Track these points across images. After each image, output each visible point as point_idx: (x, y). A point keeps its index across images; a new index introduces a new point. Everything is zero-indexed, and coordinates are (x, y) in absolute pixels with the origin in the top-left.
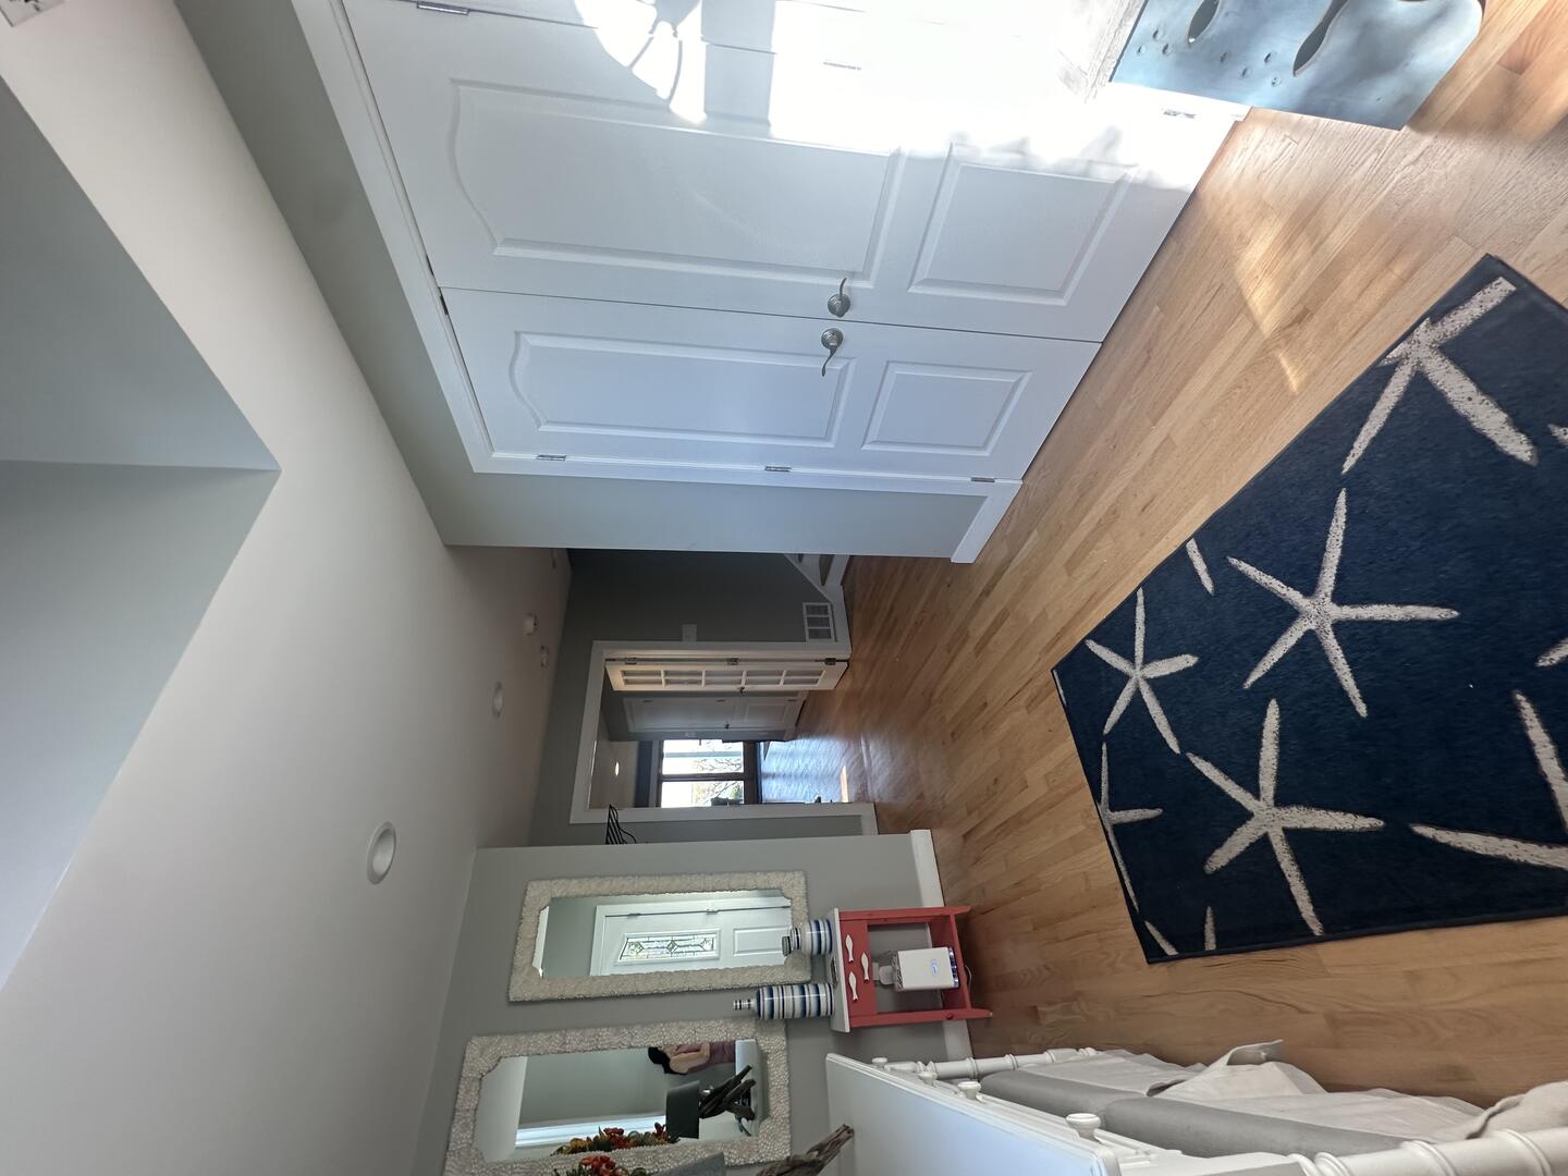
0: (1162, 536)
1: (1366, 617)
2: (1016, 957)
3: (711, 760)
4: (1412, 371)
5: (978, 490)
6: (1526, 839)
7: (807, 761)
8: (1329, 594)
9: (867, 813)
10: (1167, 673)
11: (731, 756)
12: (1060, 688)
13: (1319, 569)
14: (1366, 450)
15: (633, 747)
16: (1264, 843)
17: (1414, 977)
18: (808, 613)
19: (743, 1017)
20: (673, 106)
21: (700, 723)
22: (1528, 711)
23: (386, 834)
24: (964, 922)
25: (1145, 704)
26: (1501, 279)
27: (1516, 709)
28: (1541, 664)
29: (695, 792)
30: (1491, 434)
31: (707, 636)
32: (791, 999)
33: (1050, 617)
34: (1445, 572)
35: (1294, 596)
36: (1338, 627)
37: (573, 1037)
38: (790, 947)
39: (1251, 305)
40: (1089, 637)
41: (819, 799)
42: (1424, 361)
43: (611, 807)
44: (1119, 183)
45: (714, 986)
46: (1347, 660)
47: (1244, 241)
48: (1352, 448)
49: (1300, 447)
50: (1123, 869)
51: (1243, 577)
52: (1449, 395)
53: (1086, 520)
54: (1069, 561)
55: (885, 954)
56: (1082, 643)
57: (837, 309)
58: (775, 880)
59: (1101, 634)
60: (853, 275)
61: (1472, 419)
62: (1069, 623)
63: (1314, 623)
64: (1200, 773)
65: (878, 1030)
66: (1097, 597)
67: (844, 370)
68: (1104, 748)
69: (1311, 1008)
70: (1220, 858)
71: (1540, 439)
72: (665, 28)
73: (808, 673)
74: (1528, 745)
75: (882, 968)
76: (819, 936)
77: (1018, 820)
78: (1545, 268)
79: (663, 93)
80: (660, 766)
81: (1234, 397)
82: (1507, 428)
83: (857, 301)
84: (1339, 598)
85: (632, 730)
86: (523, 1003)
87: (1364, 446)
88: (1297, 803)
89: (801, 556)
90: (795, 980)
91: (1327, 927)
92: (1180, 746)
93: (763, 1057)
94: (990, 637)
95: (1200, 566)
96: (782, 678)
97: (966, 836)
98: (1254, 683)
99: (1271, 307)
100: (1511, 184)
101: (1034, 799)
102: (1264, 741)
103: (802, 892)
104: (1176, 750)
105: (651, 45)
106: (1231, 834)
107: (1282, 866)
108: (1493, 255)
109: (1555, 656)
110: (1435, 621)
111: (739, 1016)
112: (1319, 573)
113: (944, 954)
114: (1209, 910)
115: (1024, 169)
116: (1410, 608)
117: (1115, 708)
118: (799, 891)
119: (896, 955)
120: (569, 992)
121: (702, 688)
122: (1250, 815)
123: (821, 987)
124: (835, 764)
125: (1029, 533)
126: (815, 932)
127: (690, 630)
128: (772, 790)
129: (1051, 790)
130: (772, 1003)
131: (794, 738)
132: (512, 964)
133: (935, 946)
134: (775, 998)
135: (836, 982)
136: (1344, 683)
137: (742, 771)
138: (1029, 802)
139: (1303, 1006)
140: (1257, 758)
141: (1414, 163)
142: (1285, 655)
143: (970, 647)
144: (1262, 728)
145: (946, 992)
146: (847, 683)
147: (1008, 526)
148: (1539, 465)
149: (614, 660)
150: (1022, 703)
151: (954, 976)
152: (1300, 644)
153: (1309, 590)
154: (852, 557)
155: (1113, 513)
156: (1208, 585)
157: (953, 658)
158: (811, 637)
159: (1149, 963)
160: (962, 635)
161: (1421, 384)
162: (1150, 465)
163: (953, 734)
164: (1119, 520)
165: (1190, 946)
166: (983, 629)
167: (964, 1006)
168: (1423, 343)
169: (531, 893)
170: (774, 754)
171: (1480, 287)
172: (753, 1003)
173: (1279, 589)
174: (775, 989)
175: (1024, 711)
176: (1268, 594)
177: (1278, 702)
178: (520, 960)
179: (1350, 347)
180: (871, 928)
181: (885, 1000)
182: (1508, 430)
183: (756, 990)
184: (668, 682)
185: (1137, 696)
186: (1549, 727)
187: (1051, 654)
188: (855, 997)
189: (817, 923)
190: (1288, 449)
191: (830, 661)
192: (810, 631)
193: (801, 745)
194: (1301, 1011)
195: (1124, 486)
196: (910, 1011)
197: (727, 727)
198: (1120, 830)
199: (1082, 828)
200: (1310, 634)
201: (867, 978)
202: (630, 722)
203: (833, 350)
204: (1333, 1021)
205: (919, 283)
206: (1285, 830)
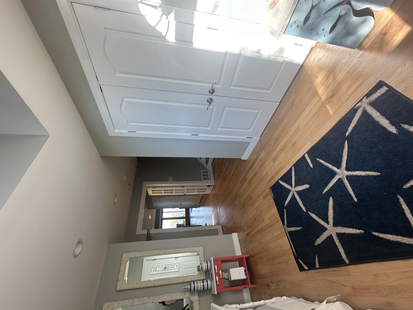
0: (298, 152)
1: (355, 174)
2: (262, 269)
3: (176, 213)
4: (363, 110)
5: (248, 140)
6: (404, 236)
7: (203, 213)
8: (344, 168)
9: (220, 228)
10: (301, 189)
11: (182, 212)
12: (272, 194)
13: (341, 161)
14: (352, 130)
15: (154, 211)
16: (331, 237)
17: (376, 276)
18: (203, 173)
19: (186, 291)
20: (167, 37)
21: (173, 204)
22: (402, 200)
23: (79, 242)
24: (248, 259)
25: (296, 198)
26: (384, 86)
27: (398, 200)
28: (404, 187)
29: (172, 222)
30: (385, 126)
31: (175, 180)
32: (200, 285)
33: (269, 174)
34: (376, 163)
35: (335, 169)
36: (348, 177)
37: (136, 301)
38: (199, 269)
39: (318, 93)
40: (279, 179)
41: (206, 224)
42: (366, 107)
43: (148, 230)
44: (284, 62)
45: (178, 282)
46: (350, 186)
47: (316, 77)
48: (348, 129)
49: (334, 129)
50: (292, 244)
51: (320, 163)
52: (373, 116)
53: (277, 148)
54: (273, 159)
55: (226, 269)
56: (278, 181)
57: (211, 92)
58: (195, 249)
59: (282, 179)
60: (215, 83)
61: (380, 122)
62: (274, 176)
63: (341, 176)
64: (312, 217)
65: (224, 292)
66: (281, 169)
67: (213, 108)
68: (285, 210)
69: (348, 285)
70: (319, 241)
71: (398, 127)
72: (164, 17)
73: (203, 189)
74: (402, 210)
75: (225, 274)
76: (208, 265)
77: (262, 230)
78: (396, 83)
79: (164, 34)
80: (162, 216)
81: (315, 116)
82: (389, 124)
83: (216, 90)
84: (347, 169)
85: (154, 206)
86: (121, 291)
87: (351, 129)
88: (340, 226)
89: (201, 158)
90: (201, 279)
91: (350, 261)
92: (306, 209)
93: (192, 302)
94: (252, 180)
95: (309, 161)
96: (196, 191)
97: (247, 235)
98: (325, 192)
99: (324, 93)
100: (385, 63)
101: (266, 224)
102: (329, 208)
103: (202, 253)
104: (305, 211)
105: (161, 21)
106: (321, 234)
107: (336, 243)
108: (382, 80)
109: (408, 185)
110: (374, 175)
111: (185, 291)
112: (341, 162)
113: (242, 269)
114: (316, 256)
115: (259, 57)
116: (367, 172)
117: (287, 199)
118: (201, 252)
119: (229, 270)
120: (135, 287)
121: (174, 194)
122: (326, 229)
123: (208, 281)
124: (211, 213)
125: (262, 152)
126: (206, 264)
127: (171, 178)
128: (193, 221)
129: (270, 222)
130: (194, 286)
131: (199, 207)
132: (118, 279)
133: (239, 267)
134: (195, 285)
135: (212, 279)
136: (350, 192)
137: (185, 216)
138: (265, 225)
139: (345, 284)
140: (328, 213)
141: (359, 57)
142: (333, 185)
143: (247, 182)
144: (329, 205)
145: (243, 280)
146: (214, 192)
147: (256, 149)
148: (399, 134)
149: (149, 187)
150: (262, 197)
151: (245, 275)
152: (337, 182)
153: (339, 167)
154: (214, 158)
155: (285, 146)
156: (311, 166)
157: (243, 185)
158: (204, 180)
159: (300, 271)
160: (245, 179)
161: (365, 113)
162: (294, 134)
163: (243, 206)
164: (286, 148)
165: (312, 267)
166: (251, 177)
167: (249, 284)
168: (365, 103)
169: (124, 257)
170: (194, 211)
171: (379, 88)
172: (189, 287)
173: (331, 167)
174: (195, 282)
175: (263, 199)
176: (328, 168)
177: (332, 198)
178: (120, 278)
179: (346, 103)
180: (222, 262)
181: (226, 284)
182: (390, 125)
183: (190, 283)
184: (164, 193)
185: (293, 196)
186: (408, 205)
187: (269, 184)
188: (218, 283)
189: (207, 262)
190: (331, 130)
191: (209, 186)
192: (203, 178)
193: (201, 209)
194: (344, 286)
195: (287, 139)
196: (233, 286)
197: (181, 204)
198: (290, 233)
199: (280, 232)
200: (340, 179)
201: (221, 277)
202: (154, 204)
203: (210, 103)
204: (353, 288)
205: (232, 86)
206: (336, 233)
